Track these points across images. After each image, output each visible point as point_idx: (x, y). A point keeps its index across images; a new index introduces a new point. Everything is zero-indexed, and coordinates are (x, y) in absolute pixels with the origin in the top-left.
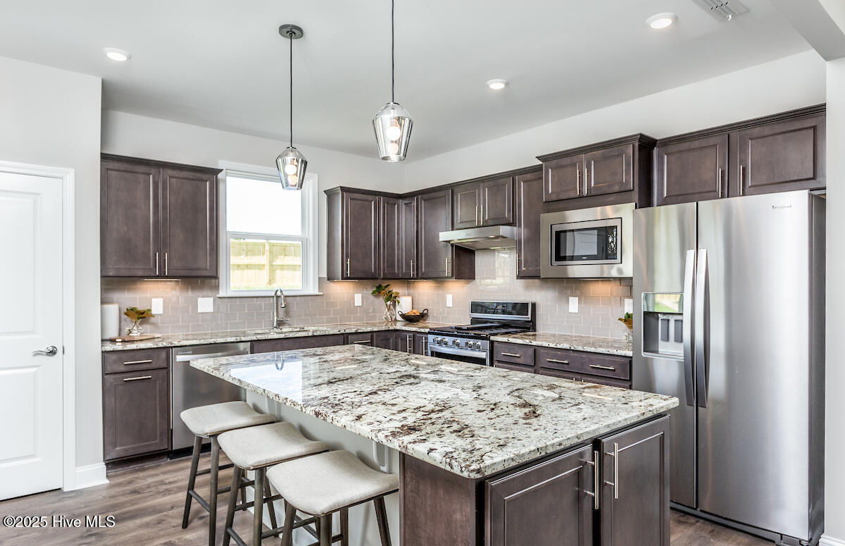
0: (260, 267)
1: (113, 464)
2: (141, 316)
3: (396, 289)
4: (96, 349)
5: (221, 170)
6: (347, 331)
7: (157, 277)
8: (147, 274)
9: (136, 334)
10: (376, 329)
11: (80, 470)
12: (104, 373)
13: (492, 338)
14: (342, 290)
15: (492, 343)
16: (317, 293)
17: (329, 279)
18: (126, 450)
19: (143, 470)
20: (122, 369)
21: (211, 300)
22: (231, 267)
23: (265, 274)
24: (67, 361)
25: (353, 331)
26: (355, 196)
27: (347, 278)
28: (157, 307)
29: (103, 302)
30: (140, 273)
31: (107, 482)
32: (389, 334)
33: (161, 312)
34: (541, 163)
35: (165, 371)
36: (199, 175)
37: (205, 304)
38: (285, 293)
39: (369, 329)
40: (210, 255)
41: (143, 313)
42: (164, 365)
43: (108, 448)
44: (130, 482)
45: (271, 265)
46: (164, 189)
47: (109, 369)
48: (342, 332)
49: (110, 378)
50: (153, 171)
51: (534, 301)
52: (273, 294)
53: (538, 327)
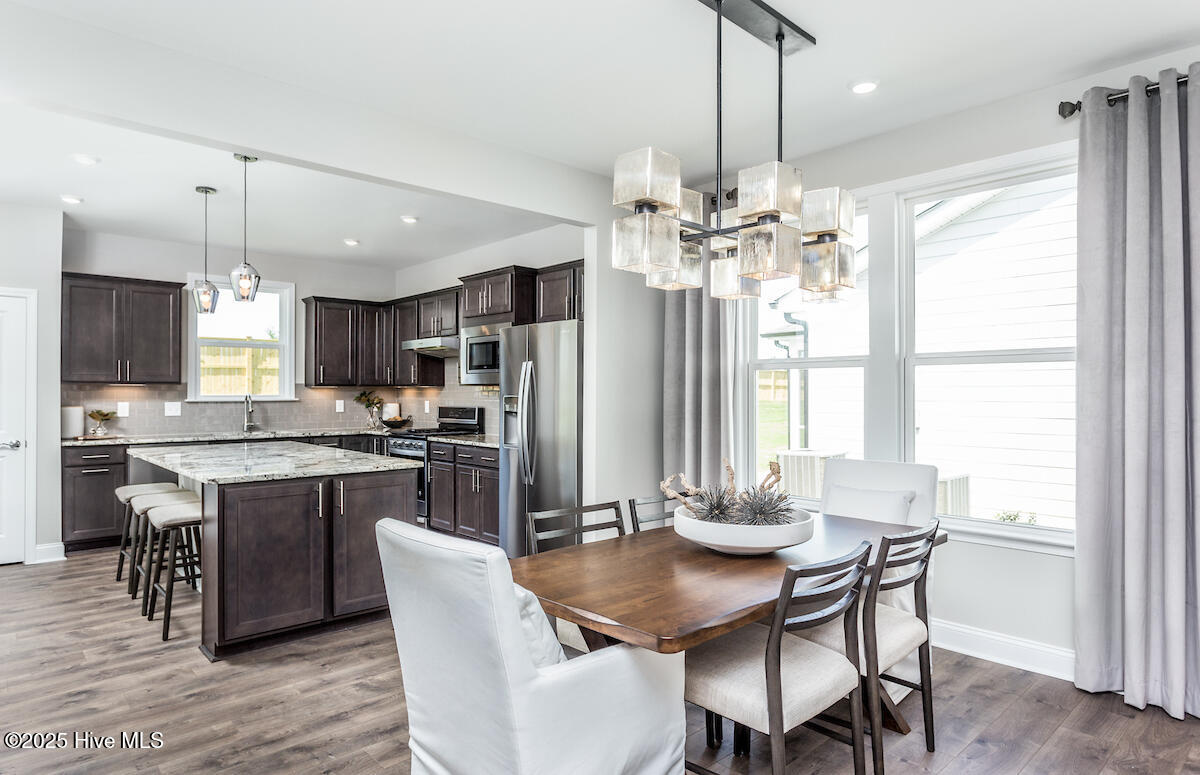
0: (240, 370)
1: (71, 547)
2: (107, 418)
3: (382, 394)
4: (57, 445)
5: (185, 284)
6: (313, 435)
7: (119, 382)
8: (110, 379)
9: (100, 433)
10: (344, 433)
11: (40, 547)
12: (64, 466)
13: (429, 438)
14: (321, 396)
15: (429, 443)
16: (293, 398)
17: (306, 385)
18: (83, 534)
19: (100, 552)
20: (81, 462)
21: (179, 403)
22: (202, 371)
23: (246, 378)
24: (29, 453)
25: (319, 434)
26: (331, 305)
27: (321, 385)
28: (123, 409)
29: (64, 404)
30: (103, 379)
31: (66, 559)
32: (360, 439)
33: (127, 415)
34: (462, 283)
35: (122, 466)
36: (161, 289)
37: (173, 408)
38: (253, 399)
39: (337, 433)
40: (173, 362)
41: (107, 415)
42: (122, 461)
43: (67, 531)
44: (87, 559)
45: (254, 367)
46: (127, 302)
47: (69, 462)
48: (307, 434)
49: (69, 470)
50: (116, 286)
51: (481, 406)
52: (243, 399)
53: (487, 430)
